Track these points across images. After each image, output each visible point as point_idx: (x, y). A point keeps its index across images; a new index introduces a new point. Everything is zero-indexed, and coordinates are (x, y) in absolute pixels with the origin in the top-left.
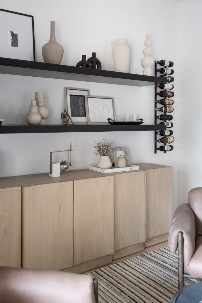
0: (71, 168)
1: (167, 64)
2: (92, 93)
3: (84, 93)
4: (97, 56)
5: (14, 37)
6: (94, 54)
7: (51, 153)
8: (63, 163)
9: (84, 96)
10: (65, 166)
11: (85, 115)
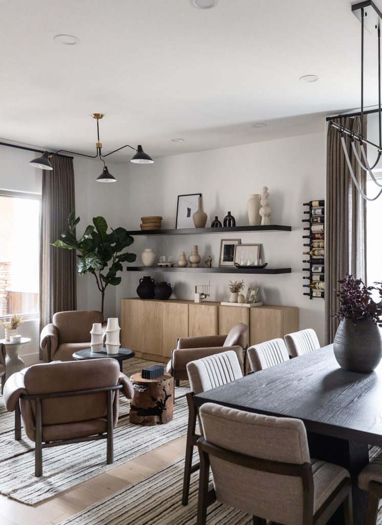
0: (208, 299)
1: (315, 204)
2: (243, 242)
3: (236, 243)
4: (232, 215)
5: (189, 210)
6: (229, 213)
7: (196, 287)
8: (202, 294)
9: (234, 245)
10: (204, 296)
11: (232, 260)
